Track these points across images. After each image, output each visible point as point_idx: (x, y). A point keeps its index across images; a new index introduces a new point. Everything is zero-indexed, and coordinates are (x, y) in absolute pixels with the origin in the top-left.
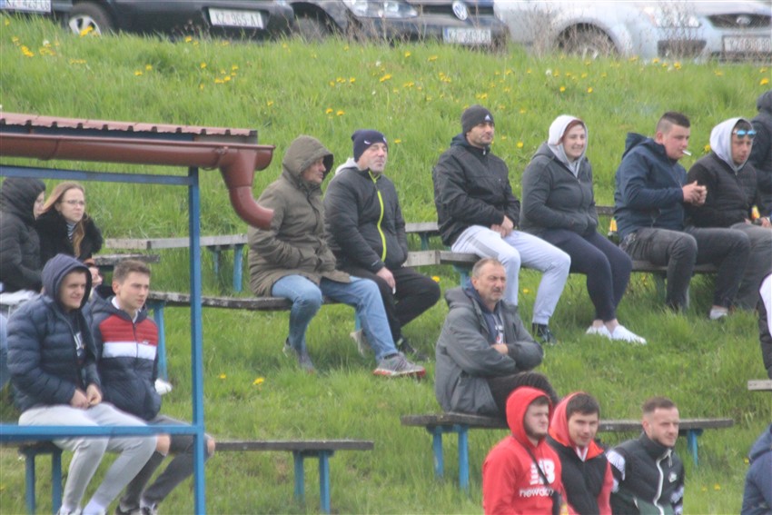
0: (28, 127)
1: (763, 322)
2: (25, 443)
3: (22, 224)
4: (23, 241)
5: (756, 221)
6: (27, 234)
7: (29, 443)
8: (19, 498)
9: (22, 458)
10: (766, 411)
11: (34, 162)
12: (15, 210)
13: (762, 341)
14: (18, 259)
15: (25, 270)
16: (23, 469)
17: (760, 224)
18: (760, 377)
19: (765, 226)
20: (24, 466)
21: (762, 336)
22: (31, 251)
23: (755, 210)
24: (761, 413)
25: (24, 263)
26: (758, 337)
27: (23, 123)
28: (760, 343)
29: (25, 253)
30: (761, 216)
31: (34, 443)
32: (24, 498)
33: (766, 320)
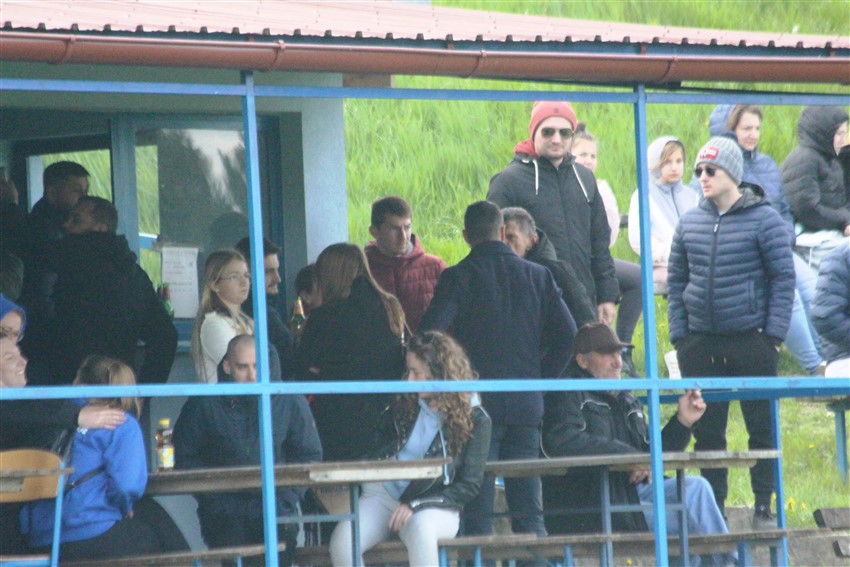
0: (828, 50)
2: (834, 397)
3: (822, 160)
4: (822, 178)
6: (826, 169)
7: (838, 397)
8: (830, 457)
9: (831, 414)
11: (836, 88)
12: (814, 144)
14: (816, 199)
15: (824, 210)
16: (833, 426)
20: (833, 421)
22: (832, 188)
25: (824, 202)
27: (823, 45)
29: (825, 190)
31: (844, 397)
32: (835, 458)
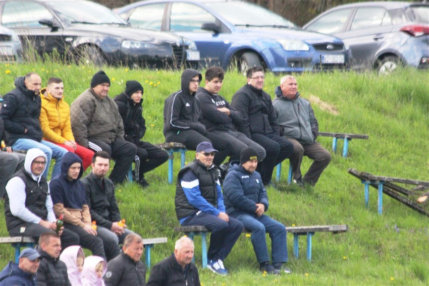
1: (7, 205)
5: (3, 149)
10: (8, 255)
13: (6, 216)
17: (5, 150)
18: (4, 236)
19: (8, 152)
21: (6, 213)
23: (3, 143)
24: (5, 256)
26: (4, 213)
28: (5, 217)
30: (6, 146)
33: (8, 203)
